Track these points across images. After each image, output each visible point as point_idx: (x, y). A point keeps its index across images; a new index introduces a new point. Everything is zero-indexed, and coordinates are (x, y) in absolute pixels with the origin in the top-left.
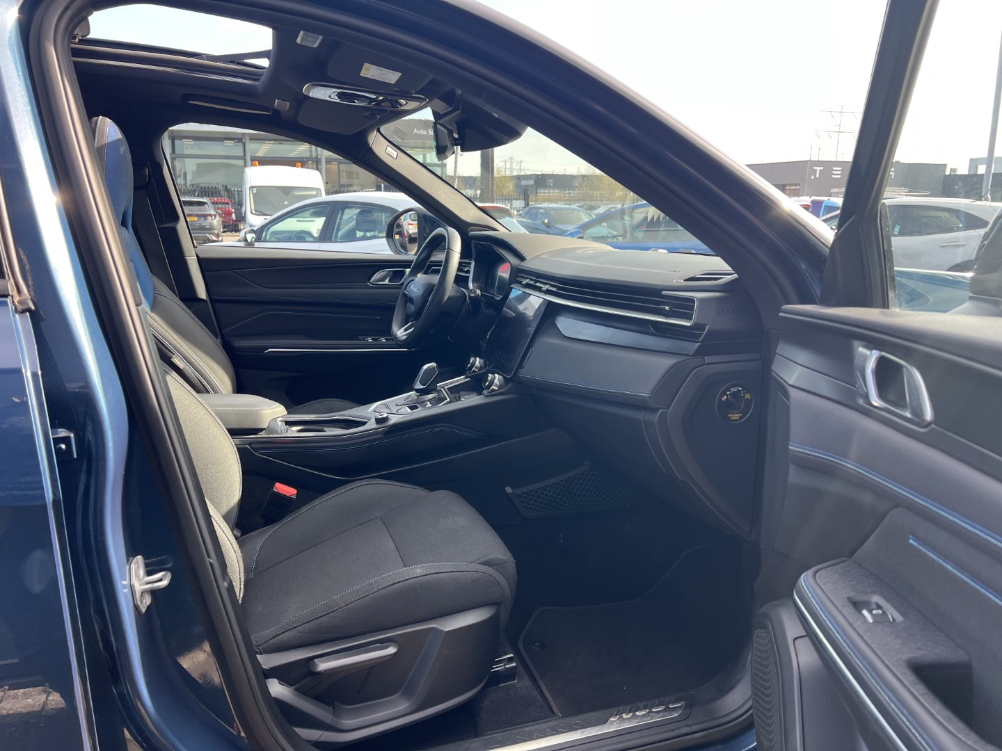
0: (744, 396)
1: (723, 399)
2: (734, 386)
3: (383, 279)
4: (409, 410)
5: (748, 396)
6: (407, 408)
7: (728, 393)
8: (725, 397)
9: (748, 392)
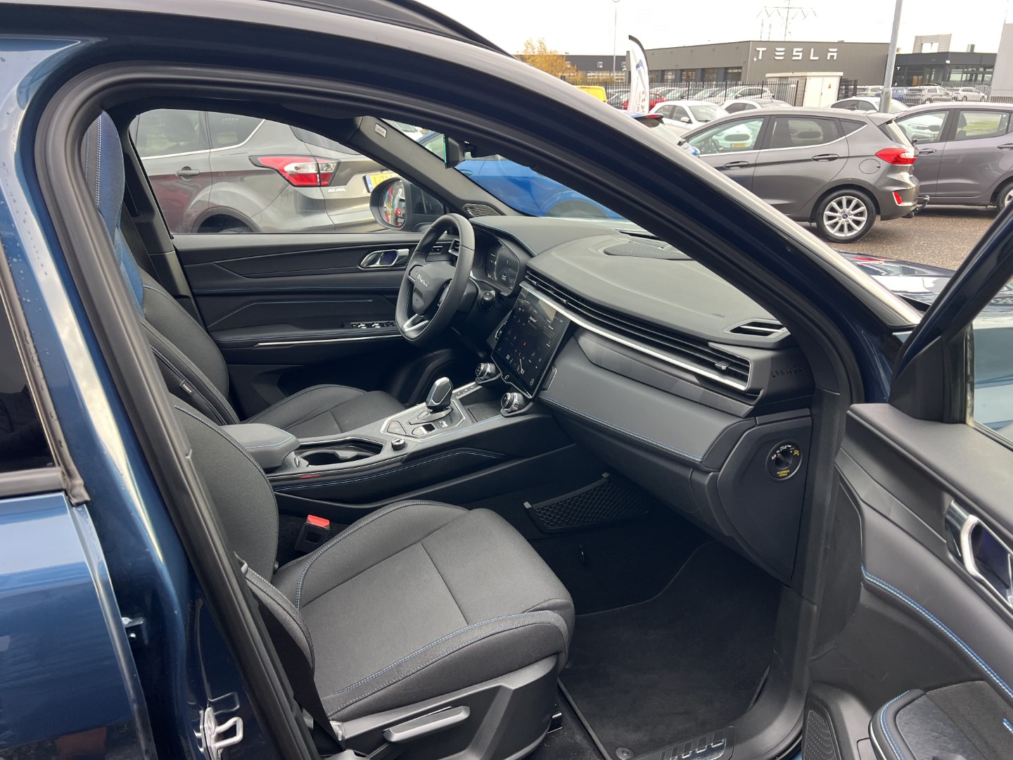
0: (793, 453)
1: (773, 458)
2: (784, 445)
3: (374, 261)
4: (425, 432)
5: (796, 452)
6: (422, 429)
7: (779, 451)
8: (775, 456)
9: (797, 448)
